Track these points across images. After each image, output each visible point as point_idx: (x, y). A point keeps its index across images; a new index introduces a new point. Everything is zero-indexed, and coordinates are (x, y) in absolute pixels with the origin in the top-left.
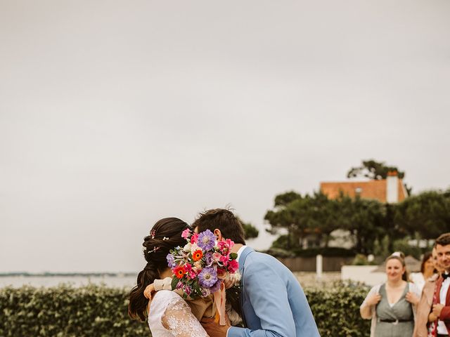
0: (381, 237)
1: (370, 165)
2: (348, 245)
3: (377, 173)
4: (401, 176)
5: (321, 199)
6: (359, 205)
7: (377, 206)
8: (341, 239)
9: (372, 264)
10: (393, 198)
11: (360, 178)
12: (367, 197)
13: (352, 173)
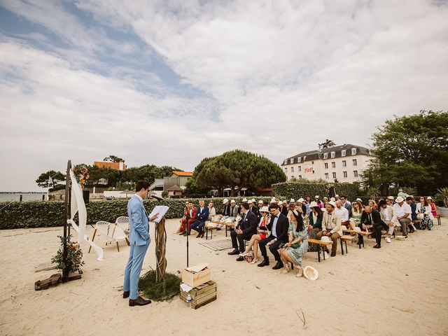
0: (118, 181)
1: (112, 157)
2: (105, 184)
3: (115, 160)
4: (124, 161)
5: (95, 167)
6: (110, 171)
7: (116, 171)
8: (103, 181)
9: (115, 190)
10: (121, 168)
11: (108, 161)
12: (113, 168)
13: (105, 159)
